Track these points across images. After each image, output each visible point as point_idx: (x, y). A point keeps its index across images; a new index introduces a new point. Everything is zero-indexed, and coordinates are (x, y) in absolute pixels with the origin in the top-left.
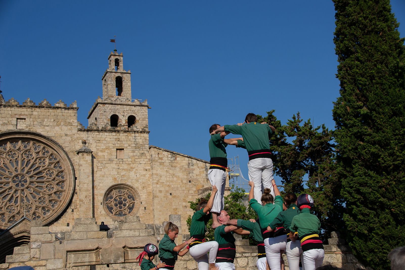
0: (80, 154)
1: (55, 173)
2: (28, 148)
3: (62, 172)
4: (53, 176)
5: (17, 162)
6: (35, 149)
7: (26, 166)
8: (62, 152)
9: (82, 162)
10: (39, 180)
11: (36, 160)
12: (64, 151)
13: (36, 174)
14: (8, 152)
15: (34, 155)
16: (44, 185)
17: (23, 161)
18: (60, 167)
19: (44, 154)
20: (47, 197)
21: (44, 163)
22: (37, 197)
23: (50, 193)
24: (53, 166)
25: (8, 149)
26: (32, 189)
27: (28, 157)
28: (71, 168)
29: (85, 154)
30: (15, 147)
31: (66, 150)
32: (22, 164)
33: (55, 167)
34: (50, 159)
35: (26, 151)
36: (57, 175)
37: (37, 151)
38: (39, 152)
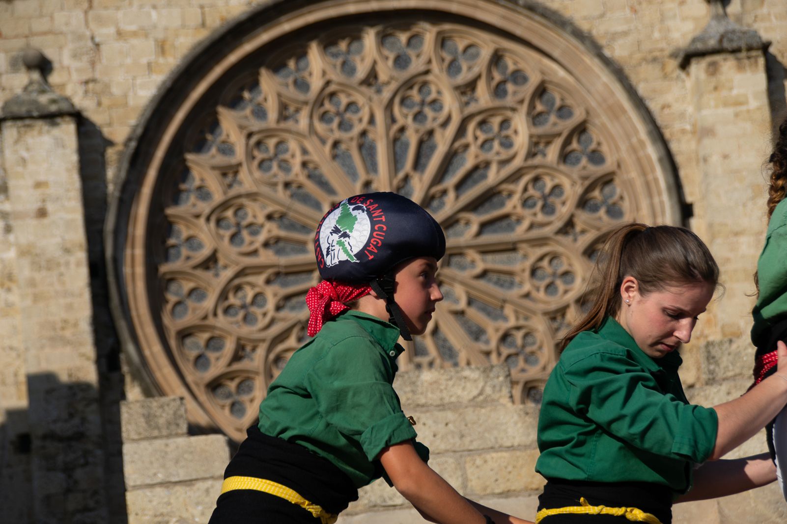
0: (698, 68)
1: (572, 191)
2: (416, 66)
3: (607, 180)
4: (564, 211)
5: (366, 148)
6: (453, 68)
7: (418, 164)
8: (595, 65)
9: (712, 113)
10: (488, 238)
11: (461, 131)
12: (607, 62)
13: (474, 206)
14: (319, 102)
15: (450, 103)
16: (520, 264)
17: (396, 142)
18: (596, 157)
19: (499, 91)
20: (540, 325)
21: (507, 143)
22: (493, 330)
23: (554, 303)
24: (553, 152)
25: (316, 84)
26: (460, 292)
27: (419, 117)
28: (652, 152)
29: (727, 65)
30: (348, 68)
31: (618, 51)
32: (396, 161)
33: (565, 156)
34: (535, 118)
35: (408, 84)
36: (583, 202)
37: (464, 77)
38: (471, 86)
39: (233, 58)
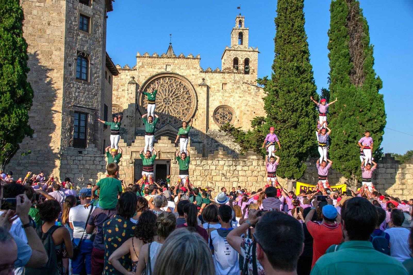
0: (200, 87)
1: (186, 97)
2: (172, 82)
3: (190, 97)
4: (185, 99)
5: (166, 90)
6: (176, 83)
7: (171, 93)
8: (190, 85)
9: (201, 92)
10: (177, 101)
11: (176, 90)
12: (192, 85)
13: (176, 98)
14: (161, 85)
15: (175, 86)
16: (180, 104)
17: (169, 90)
18: (189, 94)
19: (180, 86)
20: (181, 111)
21: (180, 92)
22: (176, 111)
23: (183, 109)
24: (185, 93)
25: (161, 83)
26: (173, 106)
27: (172, 88)
28: (195, 94)
29: (203, 87)
30: (165, 82)
31: (193, 84)
32: (169, 92)
33: (186, 94)
34: (183, 89)
35: (171, 84)
36: (187, 99)
38: (178, 85)
39: (153, 79)
